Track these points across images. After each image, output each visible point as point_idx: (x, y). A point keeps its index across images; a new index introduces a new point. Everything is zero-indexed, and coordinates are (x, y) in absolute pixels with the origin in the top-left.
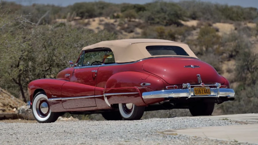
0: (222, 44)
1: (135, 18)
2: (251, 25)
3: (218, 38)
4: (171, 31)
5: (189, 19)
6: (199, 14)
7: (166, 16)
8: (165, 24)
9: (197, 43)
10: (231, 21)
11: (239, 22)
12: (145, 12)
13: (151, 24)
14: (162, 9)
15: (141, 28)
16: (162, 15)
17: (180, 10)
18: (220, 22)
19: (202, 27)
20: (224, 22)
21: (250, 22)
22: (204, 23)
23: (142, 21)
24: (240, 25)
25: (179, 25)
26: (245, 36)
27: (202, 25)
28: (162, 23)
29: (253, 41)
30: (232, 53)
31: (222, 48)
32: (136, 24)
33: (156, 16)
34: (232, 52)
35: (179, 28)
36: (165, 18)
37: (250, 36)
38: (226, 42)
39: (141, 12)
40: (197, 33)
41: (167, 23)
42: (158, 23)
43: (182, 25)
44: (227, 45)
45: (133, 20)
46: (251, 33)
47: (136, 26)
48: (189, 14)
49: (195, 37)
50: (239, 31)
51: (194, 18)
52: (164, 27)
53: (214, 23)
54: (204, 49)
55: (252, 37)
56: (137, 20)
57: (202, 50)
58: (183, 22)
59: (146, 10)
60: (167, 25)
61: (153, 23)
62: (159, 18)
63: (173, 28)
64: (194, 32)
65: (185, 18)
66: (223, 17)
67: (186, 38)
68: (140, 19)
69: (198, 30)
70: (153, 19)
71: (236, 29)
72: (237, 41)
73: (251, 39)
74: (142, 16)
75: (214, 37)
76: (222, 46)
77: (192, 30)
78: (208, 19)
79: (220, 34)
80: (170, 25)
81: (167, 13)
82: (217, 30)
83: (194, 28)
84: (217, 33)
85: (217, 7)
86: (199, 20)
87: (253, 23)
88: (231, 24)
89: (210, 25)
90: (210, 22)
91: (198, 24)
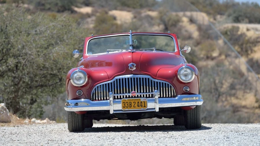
2: (154, 14)
3: (117, 25)
5: (82, 6)
7: (58, 2)
8: (57, 10)
10: (128, 9)
11: (139, 10)
13: (42, 10)
18: (116, 9)
19: (98, 14)
20: (121, 10)
21: (150, 10)
22: (99, 10)
23: (31, 7)
24: (140, 13)
25: (73, 12)
26: (147, 25)
27: (97, 12)
28: (54, 9)
33: (46, 1)
36: (57, 4)
37: (152, 25)
40: (92, 20)
42: (49, 9)
43: (76, 12)
46: (153, 22)
49: (92, 26)
50: (141, 19)
51: (87, 5)
52: (56, 14)
53: (110, 10)
55: (155, 26)
56: (26, 6)
58: (76, 9)
60: (59, 11)
61: (44, 9)
62: (50, 4)
64: (89, 20)
65: (79, 5)
66: (119, 4)
68: (29, 4)
69: (94, 18)
70: (43, 5)
71: (135, 17)
74: (32, 2)
75: (113, 25)
77: (87, 18)
78: (103, 6)
79: (119, 22)
80: (63, 11)
82: (115, 18)
83: (88, 15)
84: (115, 22)
86: (93, 7)
87: (153, 11)
88: (129, 11)
89: (107, 13)
90: (106, 9)
91: (93, 11)
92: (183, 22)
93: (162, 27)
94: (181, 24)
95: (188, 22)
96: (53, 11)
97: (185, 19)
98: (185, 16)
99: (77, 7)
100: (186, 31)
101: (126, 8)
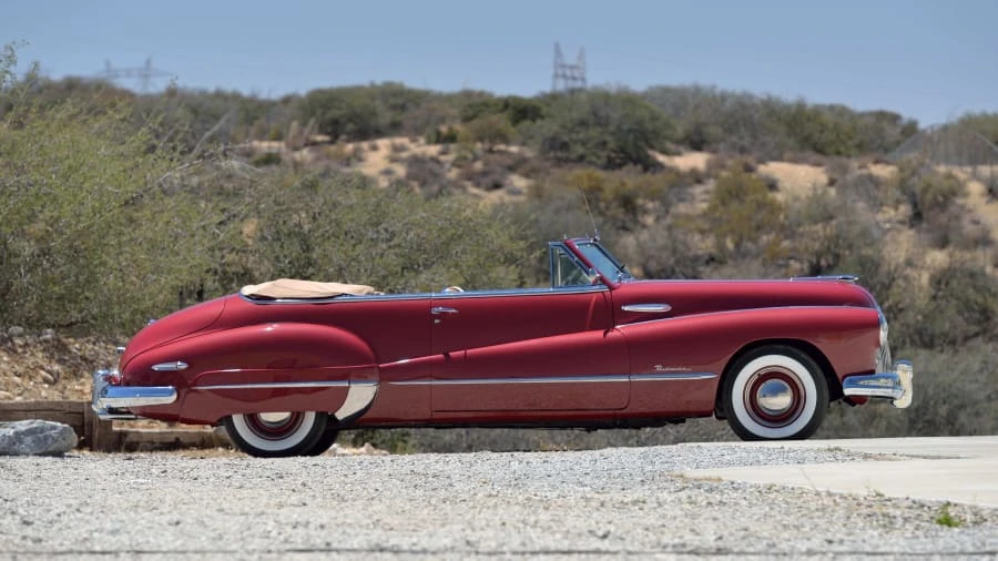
0: (788, 231)
1: (506, 140)
2: (883, 171)
3: (774, 208)
4: (623, 184)
5: (681, 149)
6: (713, 131)
7: (608, 138)
8: (603, 161)
9: (706, 226)
10: (818, 157)
11: (844, 160)
12: (539, 122)
13: (559, 162)
14: (595, 114)
15: (527, 176)
16: (594, 133)
17: (654, 118)
18: (779, 159)
19: (724, 174)
20: (795, 161)
21: (877, 162)
22: (730, 162)
23: (529, 153)
24: (845, 170)
25: (649, 166)
26: (861, 205)
27: (723, 167)
28: (594, 159)
29: (889, 221)
30: (818, 262)
31: (786, 243)
32: (509, 162)
33: (574, 136)
34: (819, 255)
35: (648, 176)
36: (604, 144)
37: (877, 205)
38: (799, 225)
39: (526, 124)
40: (707, 192)
41: (610, 160)
42: (581, 158)
43: (661, 166)
44: (802, 235)
45: (502, 147)
46: (880, 195)
47: (512, 169)
48: (680, 130)
49: (701, 207)
50: (843, 189)
51: (697, 145)
52: (601, 174)
53: (762, 161)
54: (730, 245)
55: (885, 208)
56: (514, 149)
57: (721, 247)
58: (661, 158)
59: (542, 117)
60: (611, 165)
61: (567, 160)
62: (584, 144)
63: (630, 178)
64: (698, 190)
65: (670, 146)
66: (791, 142)
67: (673, 210)
68: (523, 144)
69: (711, 185)
70: (564, 146)
71: (832, 183)
72: (834, 222)
73: (880, 217)
74: (531, 137)
75: (760, 205)
76: (786, 238)
77: (690, 185)
78: (743, 150)
79: (780, 197)
80: (620, 166)
81: (612, 128)
82: (772, 186)
83: (697, 177)
84: (771, 195)
85: (772, 109)
86: (714, 152)
87: (887, 163)
88: (817, 165)
89: (749, 169)
90: (750, 160)
91: (710, 165)
92: (966, 195)
93: (905, 210)
94: (959, 201)
95: (983, 195)
96: (591, 163)
97: (975, 188)
98: (975, 177)
99: (664, 152)
100: (976, 222)
101: (809, 154)
